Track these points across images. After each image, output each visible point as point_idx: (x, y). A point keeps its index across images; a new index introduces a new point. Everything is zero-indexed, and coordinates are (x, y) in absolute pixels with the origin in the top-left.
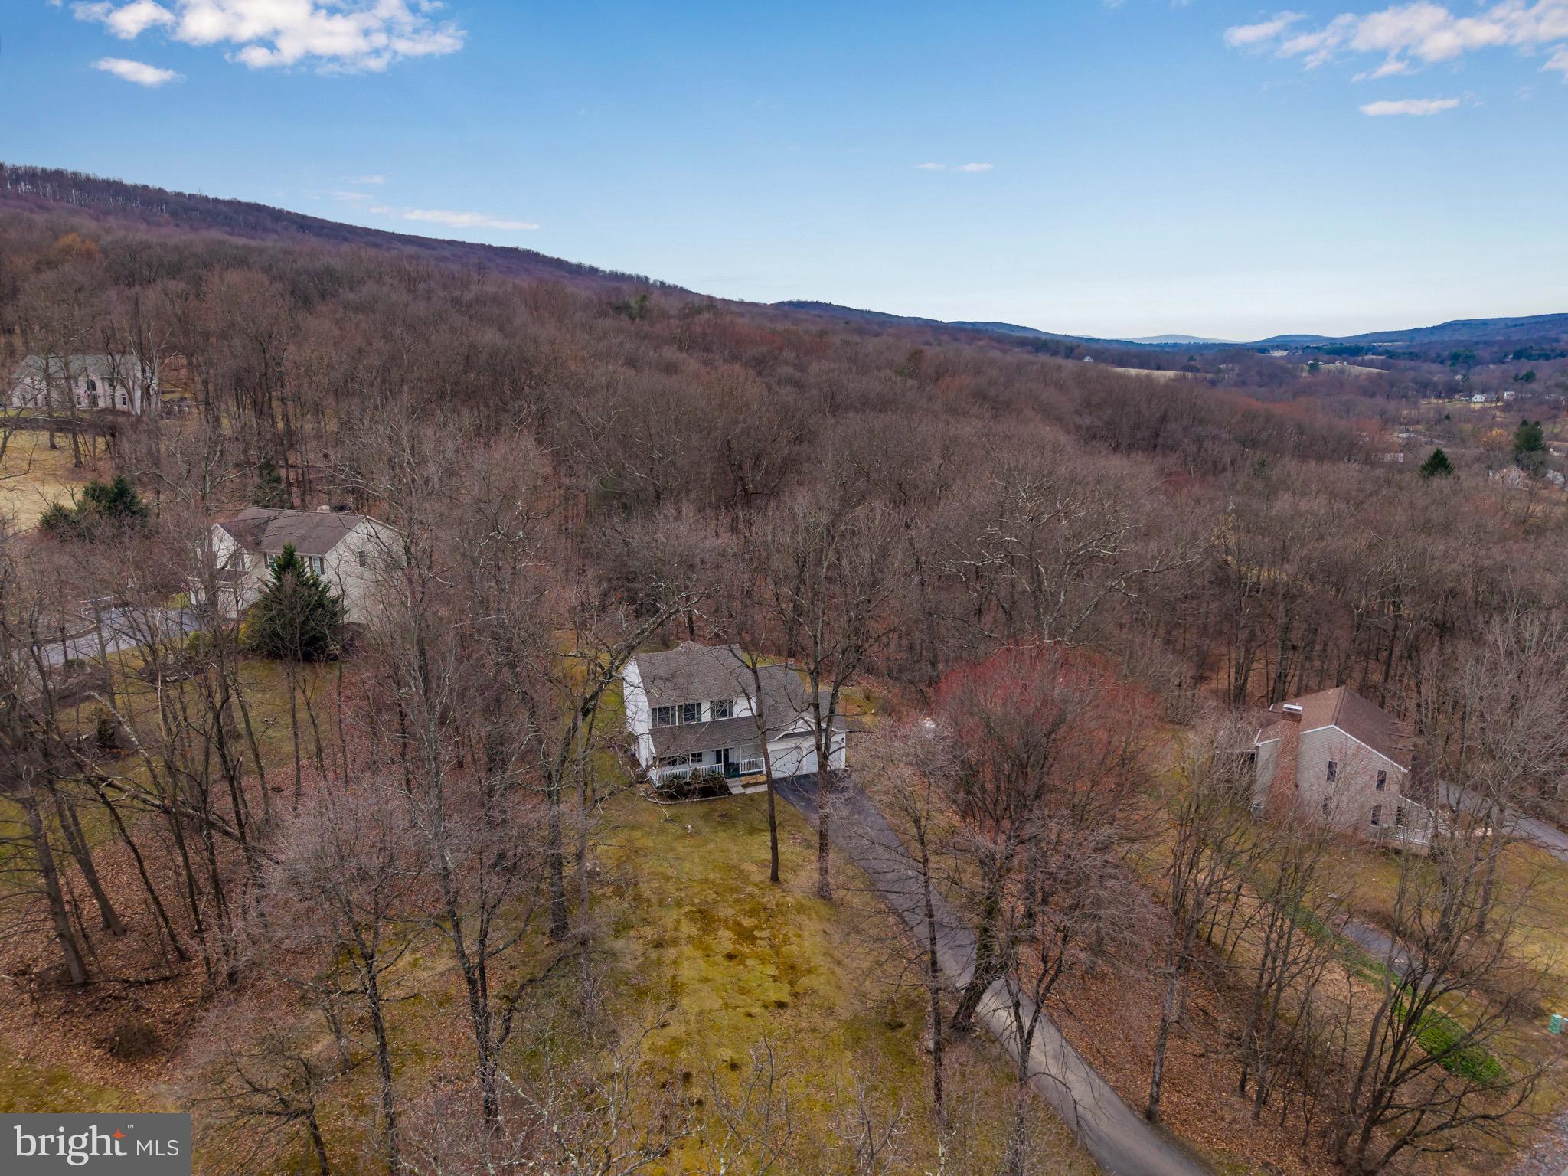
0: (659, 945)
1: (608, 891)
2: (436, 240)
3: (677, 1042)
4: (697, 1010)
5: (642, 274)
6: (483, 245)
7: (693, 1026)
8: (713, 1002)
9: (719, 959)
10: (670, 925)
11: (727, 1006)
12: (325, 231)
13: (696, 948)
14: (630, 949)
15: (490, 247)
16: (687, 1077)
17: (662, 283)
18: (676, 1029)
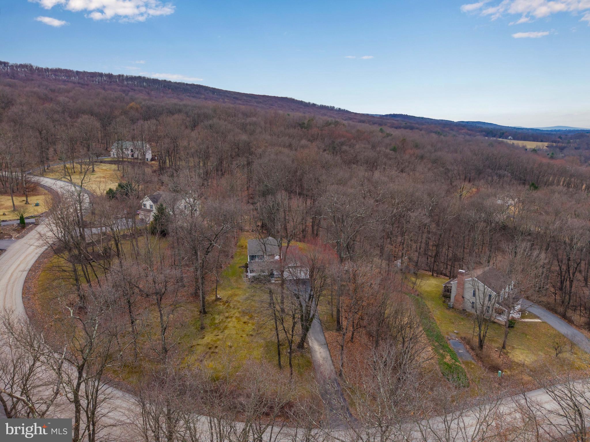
0: (227, 318)
1: (221, 303)
2: (259, 95)
3: (219, 340)
4: (228, 333)
5: (332, 106)
6: (275, 97)
7: (225, 337)
8: (234, 332)
9: (241, 323)
10: (233, 313)
11: (237, 333)
12: (221, 93)
13: (236, 319)
14: (218, 318)
15: (277, 97)
16: (216, 347)
17: (339, 109)
18: (220, 337)
